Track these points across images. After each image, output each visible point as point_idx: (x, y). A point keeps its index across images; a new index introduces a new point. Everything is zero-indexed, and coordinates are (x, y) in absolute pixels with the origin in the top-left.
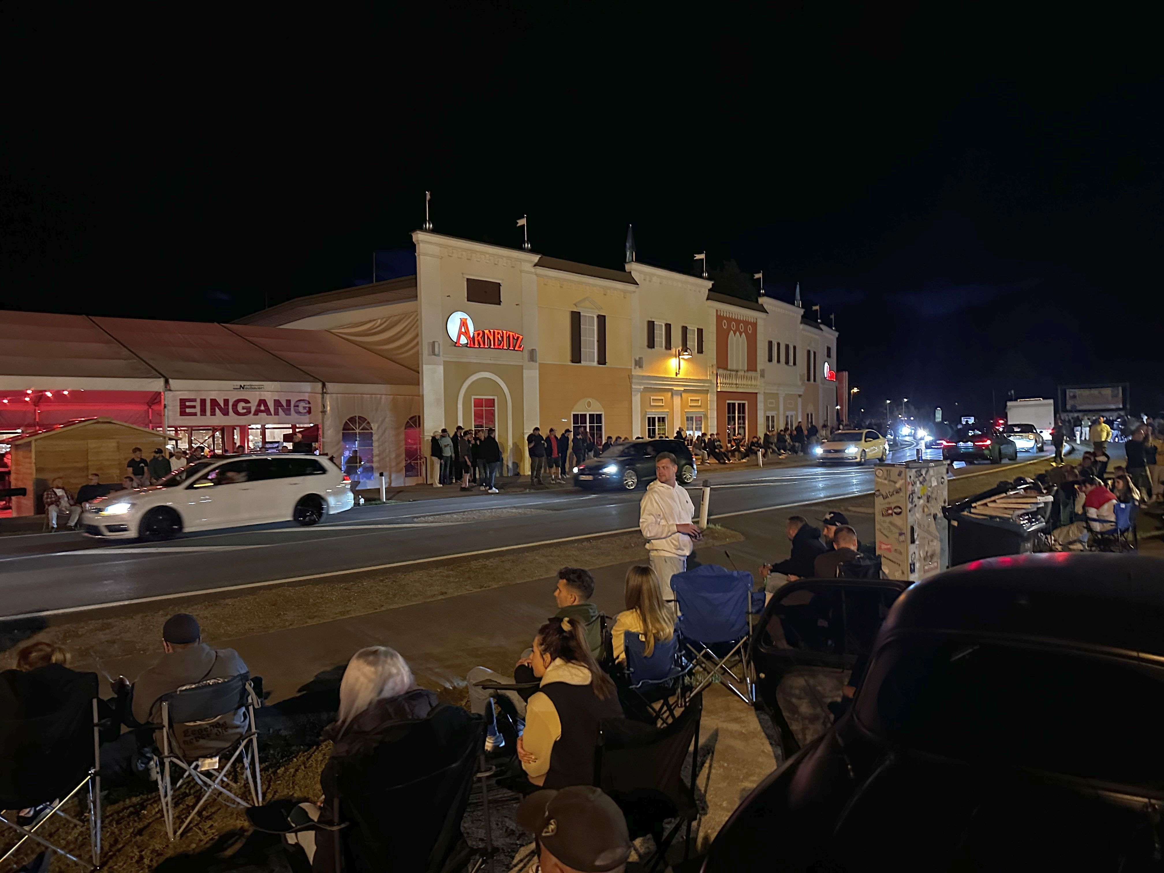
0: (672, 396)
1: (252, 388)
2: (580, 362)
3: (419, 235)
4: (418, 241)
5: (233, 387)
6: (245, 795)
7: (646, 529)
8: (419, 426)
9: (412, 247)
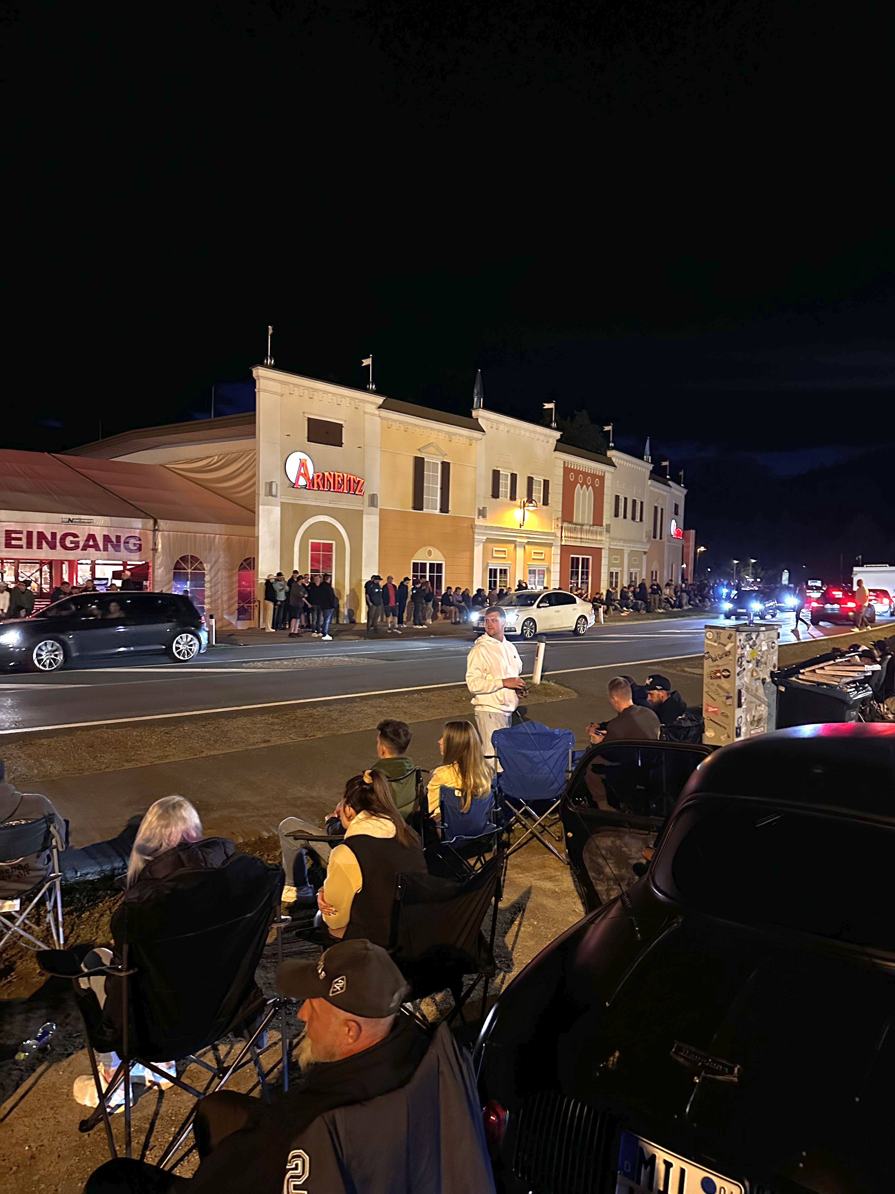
0: (515, 547)
1: (81, 522)
2: (422, 510)
3: (260, 370)
4: (258, 376)
5: (61, 520)
6: (47, 937)
7: (472, 684)
8: (254, 569)
9: (252, 383)
